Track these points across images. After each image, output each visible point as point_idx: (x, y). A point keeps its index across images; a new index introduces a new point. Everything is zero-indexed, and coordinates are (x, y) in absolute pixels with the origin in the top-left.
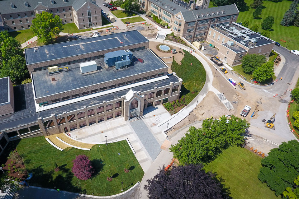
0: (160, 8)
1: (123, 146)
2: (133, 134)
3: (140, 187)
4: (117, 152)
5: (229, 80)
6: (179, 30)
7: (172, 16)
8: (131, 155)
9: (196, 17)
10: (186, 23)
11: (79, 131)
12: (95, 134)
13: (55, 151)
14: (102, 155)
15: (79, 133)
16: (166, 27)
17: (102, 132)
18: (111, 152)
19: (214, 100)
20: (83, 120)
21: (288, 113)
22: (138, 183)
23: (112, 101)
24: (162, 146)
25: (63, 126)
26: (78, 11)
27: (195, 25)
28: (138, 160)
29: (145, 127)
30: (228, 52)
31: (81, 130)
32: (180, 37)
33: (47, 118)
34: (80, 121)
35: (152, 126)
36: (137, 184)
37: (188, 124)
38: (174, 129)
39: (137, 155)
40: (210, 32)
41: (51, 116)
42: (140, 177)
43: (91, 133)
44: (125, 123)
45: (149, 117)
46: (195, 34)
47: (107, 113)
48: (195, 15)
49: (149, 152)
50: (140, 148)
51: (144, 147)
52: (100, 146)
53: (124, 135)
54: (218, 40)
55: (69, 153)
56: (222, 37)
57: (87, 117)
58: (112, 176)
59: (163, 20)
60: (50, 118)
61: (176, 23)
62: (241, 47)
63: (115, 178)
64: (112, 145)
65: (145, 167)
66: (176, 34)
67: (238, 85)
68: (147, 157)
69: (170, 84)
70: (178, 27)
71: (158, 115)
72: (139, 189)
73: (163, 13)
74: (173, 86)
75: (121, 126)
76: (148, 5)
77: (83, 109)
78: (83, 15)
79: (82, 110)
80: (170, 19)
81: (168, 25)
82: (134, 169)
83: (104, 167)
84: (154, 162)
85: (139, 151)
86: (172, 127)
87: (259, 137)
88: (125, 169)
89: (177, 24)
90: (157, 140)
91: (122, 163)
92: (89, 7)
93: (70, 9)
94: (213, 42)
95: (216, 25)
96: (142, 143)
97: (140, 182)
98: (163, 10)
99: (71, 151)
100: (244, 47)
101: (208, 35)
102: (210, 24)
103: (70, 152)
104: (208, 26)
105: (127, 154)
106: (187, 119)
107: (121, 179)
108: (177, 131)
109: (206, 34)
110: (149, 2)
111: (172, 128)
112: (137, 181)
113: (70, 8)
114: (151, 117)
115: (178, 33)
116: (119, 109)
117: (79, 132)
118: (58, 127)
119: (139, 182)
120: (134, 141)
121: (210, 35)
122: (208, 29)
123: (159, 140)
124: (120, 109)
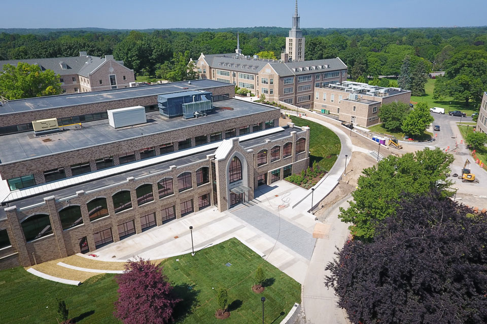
0: (232, 72)
1: (233, 249)
2: (245, 228)
3: (303, 314)
4: (222, 263)
5: (374, 139)
6: (271, 92)
7: (254, 77)
8: (256, 260)
9: (293, 71)
10: (281, 78)
11: (118, 245)
12: (161, 243)
13: (56, 290)
14: (188, 275)
15: (120, 249)
16: (248, 94)
17: (176, 237)
18: (207, 265)
19: (366, 161)
20: (128, 215)
21: (479, 163)
22: (296, 306)
23: (188, 166)
24: (314, 234)
25: (76, 232)
26: (91, 75)
27: (294, 81)
28: (276, 266)
29: (266, 213)
30: (355, 107)
31: (123, 243)
32: (275, 102)
33: (33, 208)
34: (120, 217)
35: (279, 210)
36: (294, 308)
37: (344, 196)
38: (323, 206)
39: (270, 259)
40: (316, 95)
41: (43, 201)
42: (296, 294)
43: (150, 244)
44: (223, 214)
45: (268, 199)
46: (296, 97)
47: (181, 197)
48: (291, 69)
49: (292, 248)
50: (272, 245)
51: (278, 243)
52: (177, 260)
53: (227, 232)
54: (332, 101)
55: (99, 286)
56: (337, 96)
57: (138, 207)
58: (226, 307)
59: (242, 87)
60: (41, 205)
61: (265, 82)
62: (369, 99)
63: (237, 310)
64: (206, 253)
65: (297, 273)
66: (267, 98)
67: (390, 145)
68: (292, 256)
69: (292, 135)
70: (270, 86)
71: (283, 194)
72: (305, 318)
73: (238, 78)
74: (297, 139)
75: (215, 220)
76: (212, 73)
77: (127, 184)
78: (101, 83)
79: (123, 184)
80: (252, 82)
81: (250, 92)
82: (276, 283)
83: (200, 297)
84: (312, 261)
85: (271, 251)
86: (319, 203)
87: (466, 195)
88: (252, 287)
89: (267, 83)
90: (299, 226)
91: (242, 278)
92: (112, 70)
93: (74, 81)
94: (325, 106)
95: (323, 85)
96: (273, 237)
97: (300, 303)
98: (238, 73)
99: (102, 281)
100: (373, 98)
101: (314, 100)
102: (314, 82)
103: (100, 283)
104: (311, 84)
105: (246, 261)
106: (338, 189)
107: (250, 308)
108: (331, 208)
109: (311, 97)
110: (212, 69)
111: (320, 206)
112: (293, 304)
113: (75, 78)
114: (270, 198)
115: (271, 96)
116: (205, 188)
117: (119, 247)
118: (61, 236)
119: (298, 304)
120: (254, 237)
121: (317, 98)
122: (313, 91)
123: (302, 226)
124: (208, 188)
